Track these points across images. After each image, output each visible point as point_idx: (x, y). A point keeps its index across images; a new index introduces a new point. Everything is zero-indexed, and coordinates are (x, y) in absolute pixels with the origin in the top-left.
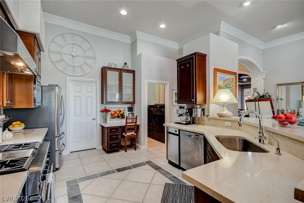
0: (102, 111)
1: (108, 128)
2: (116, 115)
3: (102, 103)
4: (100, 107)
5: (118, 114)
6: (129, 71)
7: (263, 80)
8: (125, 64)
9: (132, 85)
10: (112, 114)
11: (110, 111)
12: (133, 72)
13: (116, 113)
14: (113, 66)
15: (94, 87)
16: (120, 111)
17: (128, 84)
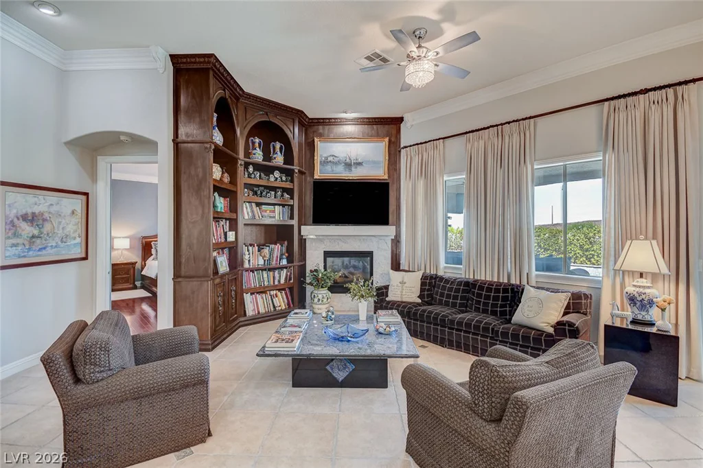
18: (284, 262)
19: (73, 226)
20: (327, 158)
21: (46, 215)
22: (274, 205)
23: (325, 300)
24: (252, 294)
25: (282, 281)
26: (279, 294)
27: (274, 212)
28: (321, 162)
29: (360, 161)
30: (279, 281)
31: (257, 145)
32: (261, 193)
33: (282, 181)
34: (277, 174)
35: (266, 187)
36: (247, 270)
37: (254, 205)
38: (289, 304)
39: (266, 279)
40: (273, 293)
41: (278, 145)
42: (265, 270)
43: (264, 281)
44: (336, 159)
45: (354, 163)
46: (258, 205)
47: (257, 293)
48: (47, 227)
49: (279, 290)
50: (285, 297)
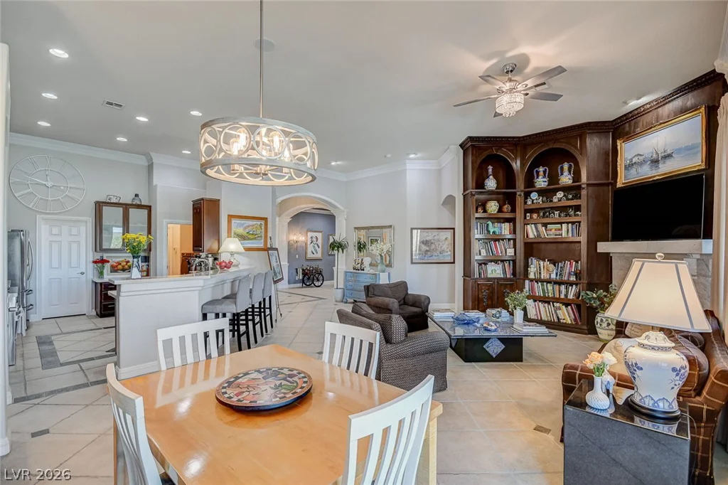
0: (95, 262)
1: (101, 284)
2: (120, 267)
3: (96, 251)
4: (92, 256)
5: (123, 266)
6: (140, 206)
7: (345, 221)
8: (137, 195)
9: (146, 226)
10: (112, 266)
11: (108, 262)
12: (149, 208)
13: (120, 264)
14: (114, 200)
15: (83, 229)
16: (128, 262)
17: (140, 225)
18: (573, 278)
19: (446, 246)
20: (631, 160)
21: (432, 241)
22: (561, 223)
23: (605, 325)
24: (535, 301)
25: (571, 296)
26: (564, 307)
27: (561, 229)
28: (625, 166)
29: (669, 152)
30: (566, 296)
31: (541, 173)
32: (544, 214)
33: (568, 199)
34: (560, 194)
35: (552, 208)
36: (531, 280)
37: (540, 226)
38: (575, 320)
39: (551, 292)
40: (557, 305)
41: (566, 166)
42: (550, 283)
43: (548, 293)
44: (641, 158)
45: (662, 157)
46: (545, 225)
47: (540, 301)
48: (433, 246)
49: (564, 304)
50: (571, 312)
